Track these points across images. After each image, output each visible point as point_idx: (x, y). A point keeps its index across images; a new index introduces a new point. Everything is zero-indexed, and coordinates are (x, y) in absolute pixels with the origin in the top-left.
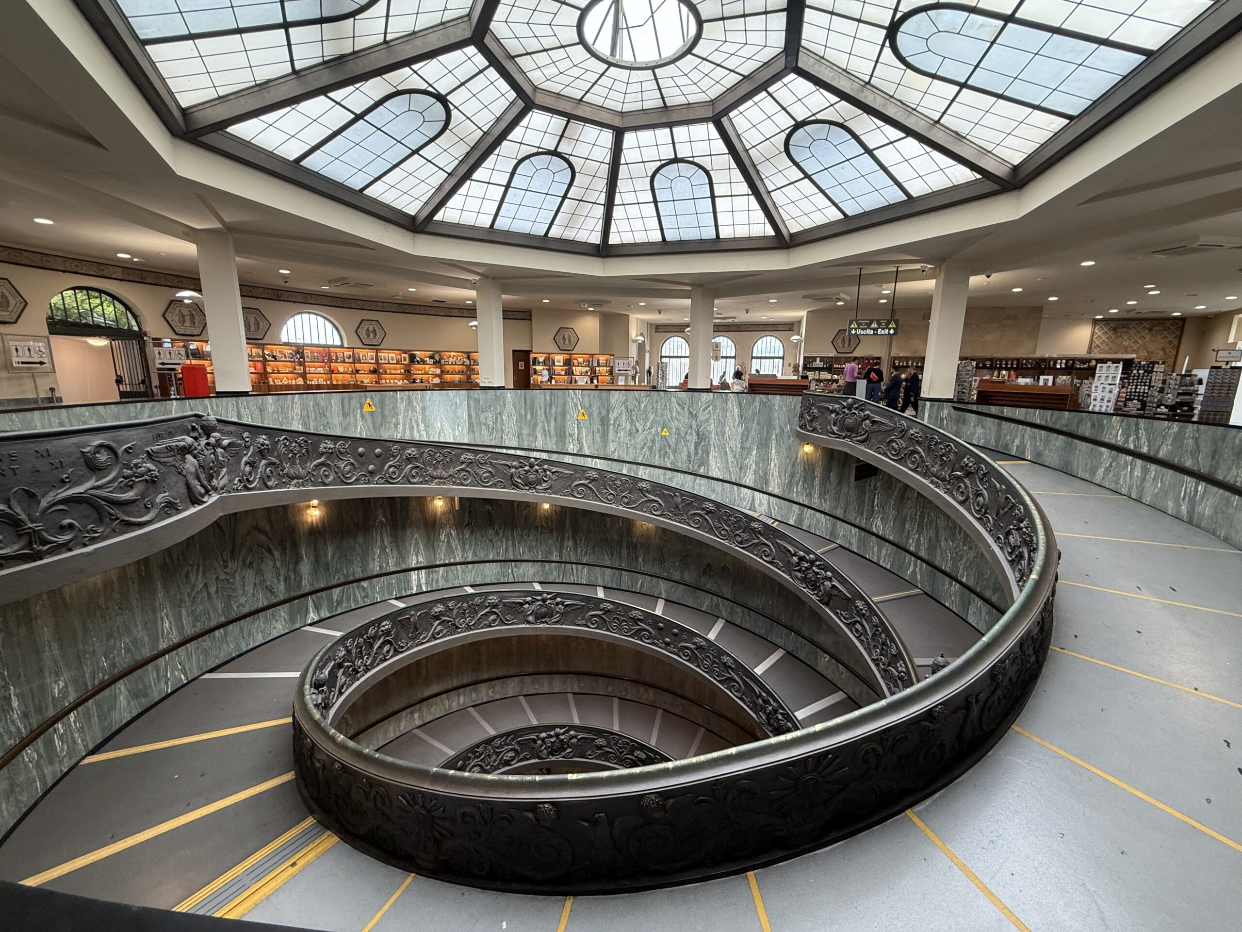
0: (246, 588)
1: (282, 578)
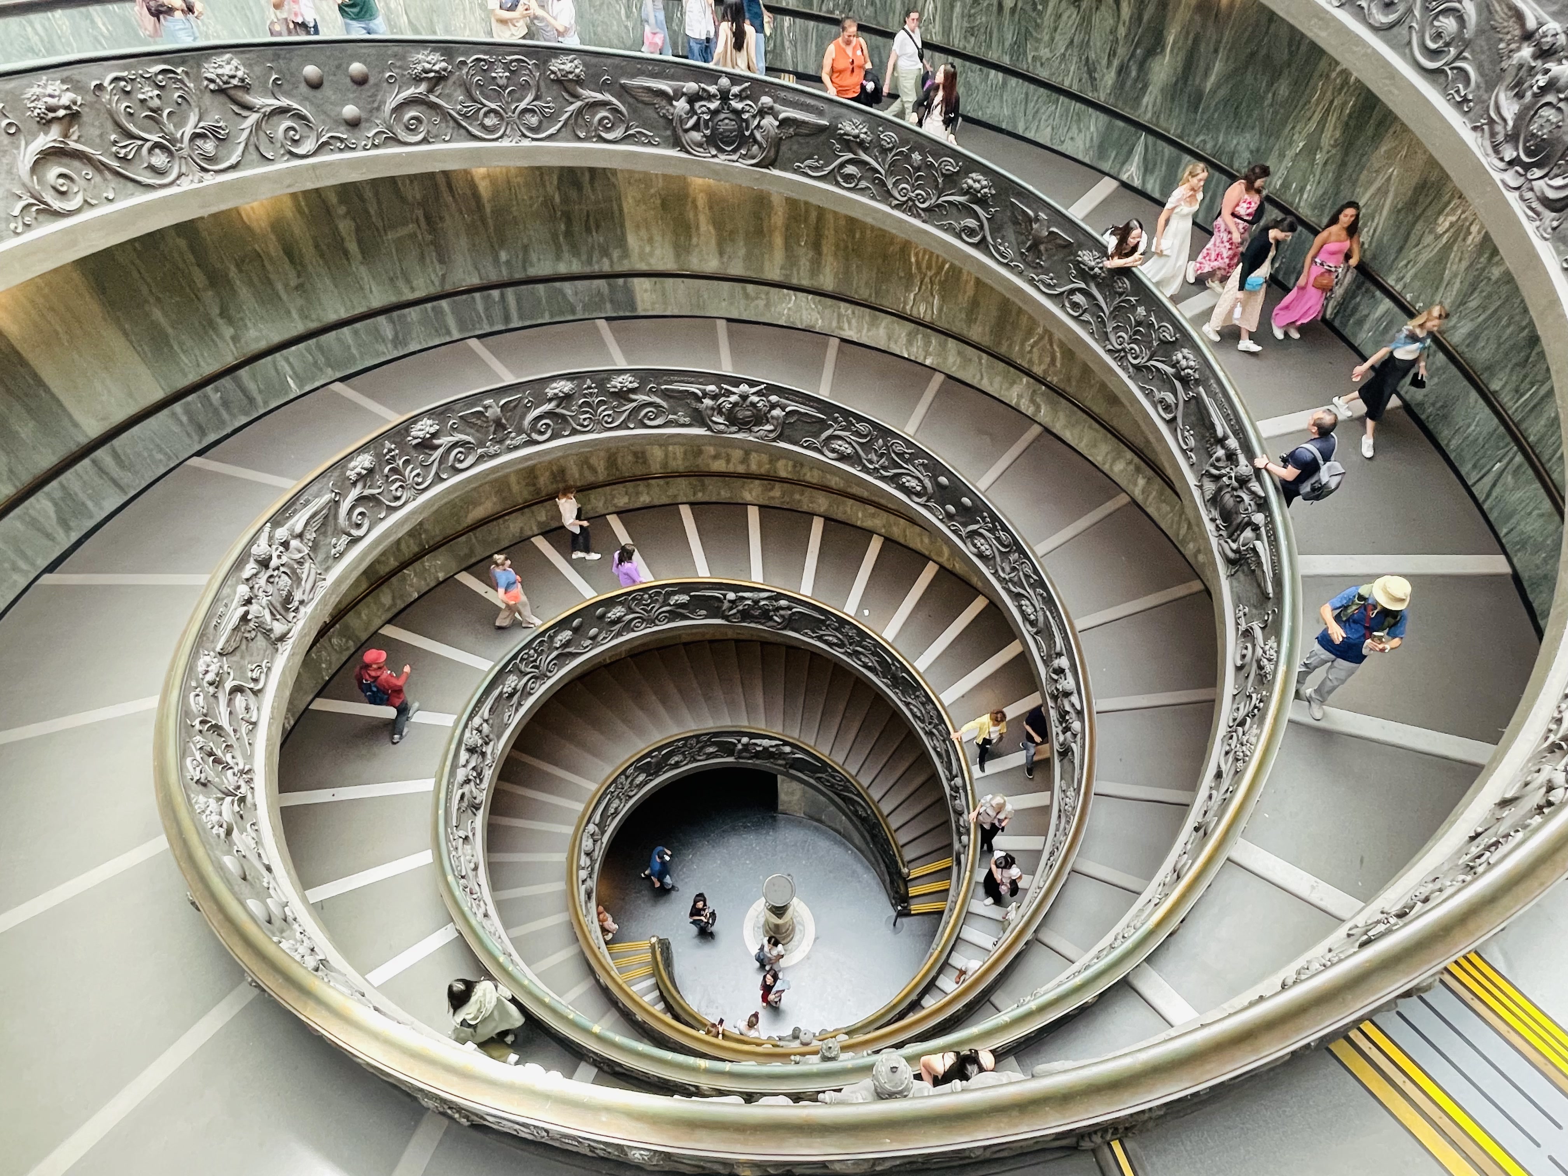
0: (1057, 37)
1: (1116, 63)
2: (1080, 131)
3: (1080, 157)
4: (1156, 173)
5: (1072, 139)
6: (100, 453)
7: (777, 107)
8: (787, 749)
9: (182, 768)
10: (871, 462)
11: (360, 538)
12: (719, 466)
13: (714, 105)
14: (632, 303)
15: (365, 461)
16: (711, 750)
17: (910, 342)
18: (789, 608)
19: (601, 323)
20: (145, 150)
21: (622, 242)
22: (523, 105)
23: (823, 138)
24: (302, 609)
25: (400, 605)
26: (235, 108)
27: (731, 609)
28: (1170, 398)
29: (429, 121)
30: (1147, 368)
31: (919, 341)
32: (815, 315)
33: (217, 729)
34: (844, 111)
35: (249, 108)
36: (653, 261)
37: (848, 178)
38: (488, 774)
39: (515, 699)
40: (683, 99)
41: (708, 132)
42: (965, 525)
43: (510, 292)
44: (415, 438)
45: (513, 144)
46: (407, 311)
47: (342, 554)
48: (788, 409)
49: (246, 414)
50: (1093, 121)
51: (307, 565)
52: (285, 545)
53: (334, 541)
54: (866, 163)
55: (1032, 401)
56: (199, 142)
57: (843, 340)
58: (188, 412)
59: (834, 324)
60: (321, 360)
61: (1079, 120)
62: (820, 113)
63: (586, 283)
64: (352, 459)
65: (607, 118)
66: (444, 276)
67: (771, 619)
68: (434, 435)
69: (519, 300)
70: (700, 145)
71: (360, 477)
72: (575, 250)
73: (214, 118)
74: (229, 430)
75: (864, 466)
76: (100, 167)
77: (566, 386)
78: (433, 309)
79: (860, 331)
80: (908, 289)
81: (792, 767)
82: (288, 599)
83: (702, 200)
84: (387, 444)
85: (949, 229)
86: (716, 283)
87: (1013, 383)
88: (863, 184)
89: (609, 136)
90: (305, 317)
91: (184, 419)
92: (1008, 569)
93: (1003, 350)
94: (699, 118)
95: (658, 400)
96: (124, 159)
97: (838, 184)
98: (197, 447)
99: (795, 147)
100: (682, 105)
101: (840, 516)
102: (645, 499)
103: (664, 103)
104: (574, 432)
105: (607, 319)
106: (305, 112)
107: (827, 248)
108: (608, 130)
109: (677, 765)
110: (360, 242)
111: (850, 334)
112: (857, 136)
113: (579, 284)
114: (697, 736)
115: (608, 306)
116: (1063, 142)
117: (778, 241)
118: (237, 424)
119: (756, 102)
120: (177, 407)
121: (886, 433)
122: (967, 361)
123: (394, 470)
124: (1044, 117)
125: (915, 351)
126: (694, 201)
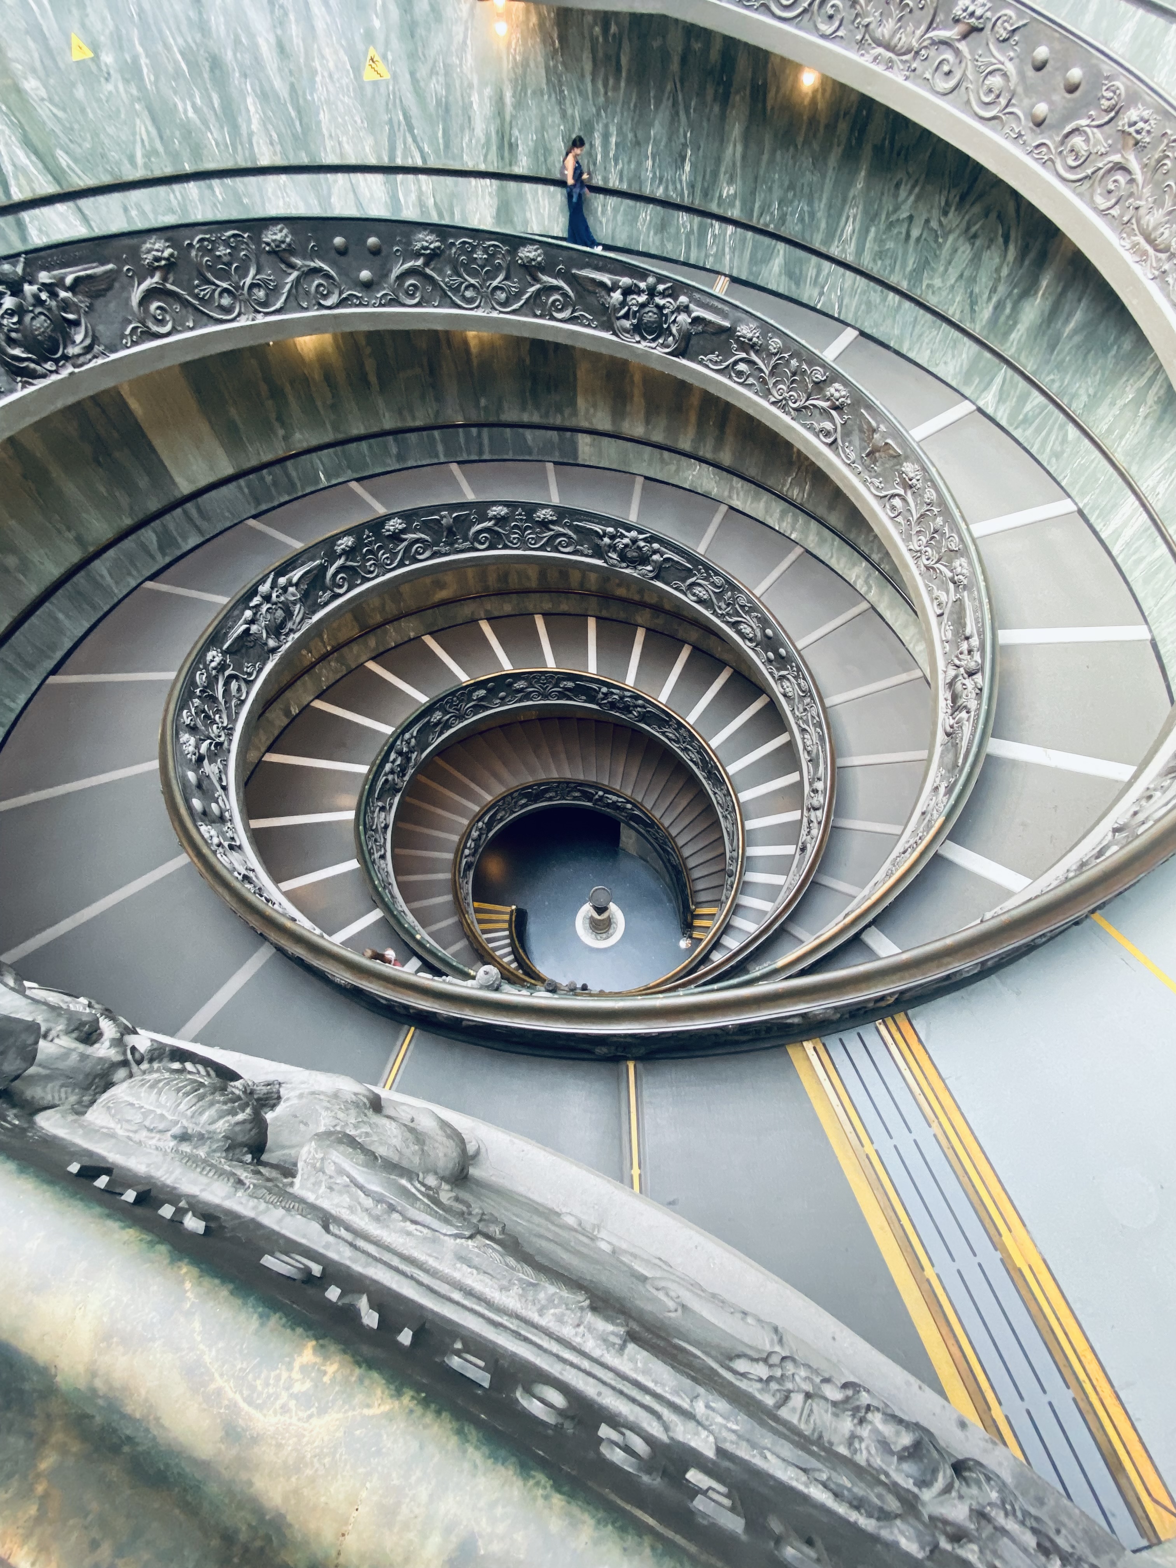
0: (950, 269)
1: (995, 299)
2: (953, 357)
3: (949, 381)
4: (1008, 403)
5: (945, 363)
6: (189, 506)
7: (692, 306)
8: (629, 806)
9: (178, 714)
10: (720, 608)
11: (340, 595)
12: (621, 592)
13: (643, 298)
14: (575, 452)
15: (347, 542)
16: (577, 794)
17: (781, 519)
18: (643, 707)
19: (550, 466)
20: (217, 294)
21: (573, 403)
22: (495, 283)
23: (723, 337)
24: (292, 636)
25: (382, 649)
26: (283, 266)
27: (603, 699)
28: (943, 597)
29: (424, 288)
30: (933, 568)
31: (789, 518)
32: (713, 484)
33: (213, 699)
34: (744, 316)
35: (293, 267)
36: (594, 421)
37: (740, 374)
38: (410, 772)
39: (438, 729)
40: (619, 291)
41: (635, 321)
42: (778, 669)
43: (485, 431)
44: (389, 530)
45: (485, 314)
46: (408, 435)
47: (326, 604)
48: (665, 556)
49: (289, 494)
50: (965, 349)
51: (298, 606)
52: (285, 589)
53: (321, 593)
54: (755, 363)
55: (866, 582)
56: (255, 291)
57: (731, 508)
58: (248, 487)
59: (726, 493)
60: (344, 463)
61: (954, 347)
62: (725, 316)
63: (543, 432)
64: (339, 539)
65: (558, 300)
66: (438, 412)
67: (631, 712)
68: (403, 531)
69: (491, 439)
70: (627, 331)
71: (344, 552)
72: (537, 407)
73: (267, 274)
74: (276, 503)
75: (715, 611)
76: (185, 303)
77: (502, 511)
78: (428, 436)
79: (745, 502)
80: (787, 473)
81: (631, 819)
82: (282, 625)
83: (637, 378)
84: (367, 532)
85: (810, 428)
86: (641, 446)
87: (854, 565)
88: (751, 380)
89: (559, 316)
90: (336, 429)
91: (246, 490)
92: (801, 710)
93: (852, 536)
94: (629, 309)
95: (570, 533)
96: (201, 299)
97: (730, 378)
98: (253, 512)
99: (701, 342)
100: (617, 296)
101: (704, 647)
102: (564, 607)
103: (603, 293)
104: (505, 547)
105: (555, 463)
106: (332, 273)
107: (729, 431)
108: (560, 311)
109: (551, 799)
110: (379, 377)
111: (737, 504)
112: (750, 340)
113: (538, 432)
114: (568, 783)
115: (557, 454)
116: (937, 365)
117: (693, 418)
118: (282, 500)
119: (676, 299)
120: (242, 482)
121: (733, 588)
122: (823, 540)
123: (370, 552)
124: (926, 340)
125: (784, 526)
126: (632, 376)
